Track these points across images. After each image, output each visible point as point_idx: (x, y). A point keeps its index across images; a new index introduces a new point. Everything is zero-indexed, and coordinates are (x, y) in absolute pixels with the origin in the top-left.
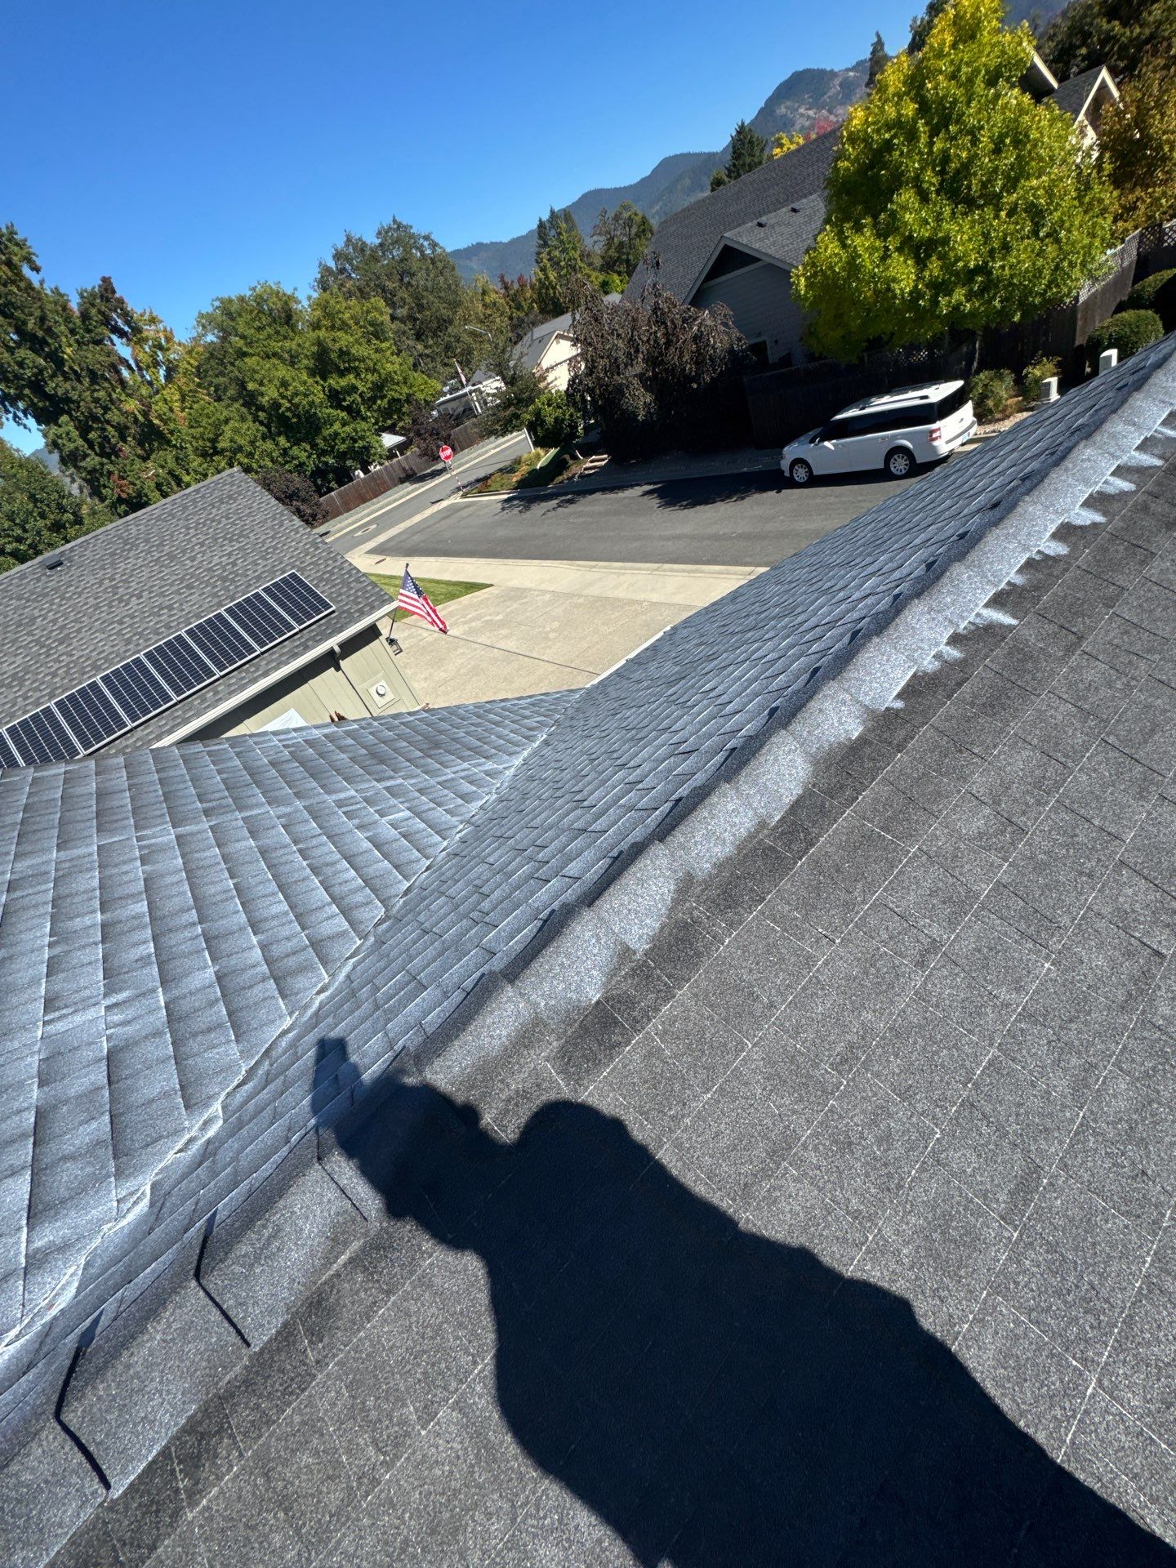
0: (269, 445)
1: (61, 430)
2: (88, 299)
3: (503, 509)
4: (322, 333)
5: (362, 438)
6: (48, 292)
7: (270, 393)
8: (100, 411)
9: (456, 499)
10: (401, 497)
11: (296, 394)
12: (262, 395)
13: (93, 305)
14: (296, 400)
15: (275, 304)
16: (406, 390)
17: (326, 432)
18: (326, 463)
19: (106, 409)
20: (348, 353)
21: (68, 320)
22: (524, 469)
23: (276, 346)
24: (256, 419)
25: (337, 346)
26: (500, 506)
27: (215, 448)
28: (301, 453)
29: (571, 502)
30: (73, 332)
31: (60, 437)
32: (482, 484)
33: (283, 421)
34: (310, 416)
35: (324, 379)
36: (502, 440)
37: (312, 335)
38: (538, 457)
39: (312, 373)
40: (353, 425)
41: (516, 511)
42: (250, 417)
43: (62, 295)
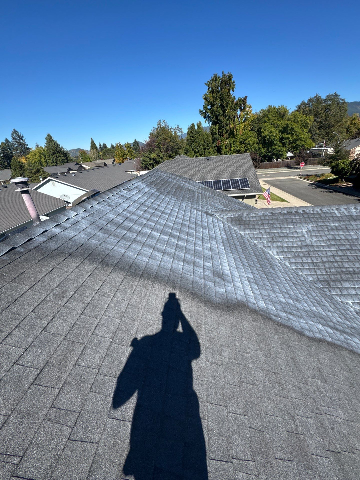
0: (257, 145)
1: (215, 127)
2: (240, 100)
3: (308, 186)
4: (289, 122)
5: (282, 152)
6: (232, 97)
7: (266, 133)
8: (225, 125)
9: (297, 178)
10: (282, 171)
11: (272, 136)
12: (263, 133)
13: (239, 102)
14: (271, 137)
15: (282, 112)
16: (303, 143)
17: (273, 147)
18: (268, 155)
19: (227, 125)
20: (293, 129)
21: (232, 104)
22: (323, 177)
23: (275, 122)
24: (258, 138)
25: (292, 126)
26: (308, 184)
27: (244, 142)
28: (263, 150)
29: (331, 192)
30: (231, 106)
31: (214, 128)
32: (307, 177)
33: (264, 141)
34: (272, 142)
35: (282, 134)
36: (322, 167)
37: (287, 122)
38: (330, 176)
39: (280, 131)
40: (281, 148)
41: (312, 188)
42: (257, 137)
43: (234, 98)
